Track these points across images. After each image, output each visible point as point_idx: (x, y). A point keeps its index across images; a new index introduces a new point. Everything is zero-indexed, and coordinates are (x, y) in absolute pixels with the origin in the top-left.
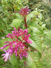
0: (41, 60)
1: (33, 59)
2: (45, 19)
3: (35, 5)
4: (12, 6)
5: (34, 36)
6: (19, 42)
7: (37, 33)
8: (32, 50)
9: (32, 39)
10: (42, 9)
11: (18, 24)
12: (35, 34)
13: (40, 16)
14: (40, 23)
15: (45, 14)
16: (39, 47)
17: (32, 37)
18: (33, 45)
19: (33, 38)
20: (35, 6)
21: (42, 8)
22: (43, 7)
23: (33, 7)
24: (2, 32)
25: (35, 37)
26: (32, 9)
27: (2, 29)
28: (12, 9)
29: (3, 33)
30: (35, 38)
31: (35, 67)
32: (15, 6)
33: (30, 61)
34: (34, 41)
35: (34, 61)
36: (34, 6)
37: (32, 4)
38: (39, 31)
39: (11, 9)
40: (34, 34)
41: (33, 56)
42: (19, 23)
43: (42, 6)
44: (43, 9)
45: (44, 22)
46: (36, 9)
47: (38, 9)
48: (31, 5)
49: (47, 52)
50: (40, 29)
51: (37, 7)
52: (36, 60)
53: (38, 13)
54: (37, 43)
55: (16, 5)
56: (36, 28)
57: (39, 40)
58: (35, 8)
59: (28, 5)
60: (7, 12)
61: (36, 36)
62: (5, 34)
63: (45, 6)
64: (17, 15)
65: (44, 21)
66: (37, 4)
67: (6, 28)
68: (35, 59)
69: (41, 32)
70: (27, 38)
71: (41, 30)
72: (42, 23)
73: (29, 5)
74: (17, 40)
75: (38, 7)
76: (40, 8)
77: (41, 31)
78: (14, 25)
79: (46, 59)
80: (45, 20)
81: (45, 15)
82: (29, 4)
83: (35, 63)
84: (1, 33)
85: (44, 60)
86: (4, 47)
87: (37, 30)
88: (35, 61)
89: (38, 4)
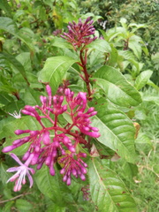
0: (137, 182)
1: (106, 184)
2: (151, 52)
3: (121, 6)
4: (47, 13)
5: (109, 113)
6: (60, 129)
7: (121, 101)
8: (106, 154)
9: (104, 122)
10: (142, 19)
11: (59, 73)
12: (113, 105)
13: (136, 44)
14: (134, 68)
15: (152, 35)
16: (126, 145)
17: (105, 114)
18: (107, 139)
19: (108, 117)
20: (119, 9)
21: (142, 16)
22: (147, 14)
23: (114, 13)
24: (16, 95)
25: (113, 115)
26: (111, 19)
27: (15, 86)
28: (46, 23)
29: (18, 99)
30: (112, 119)
31: (112, 207)
32: (54, 13)
33: (96, 188)
34: (109, 126)
35: (108, 189)
36: (117, 11)
37: (110, 5)
38: (127, 97)
39: (42, 22)
40: (111, 107)
41: (106, 172)
42: (62, 71)
43: (141, 12)
44: (146, 20)
45: (149, 63)
46: (123, 21)
47: (129, 22)
48: (107, 9)
49: (156, 158)
50: (128, 91)
51: (125, 14)
52: (115, 187)
53: (128, 34)
54: (120, 135)
55: (57, 11)
56: (117, 85)
57: (126, 123)
58: (120, 17)
59: (96, 9)
60: (32, 32)
61: (117, 112)
62: (24, 102)
63: (154, 11)
64: (59, 43)
65: (150, 60)
66: (127, 4)
67: (25, 84)
68: (111, 184)
69: (133, 100)
70: (84, 121)
71: (132, 91)
72: (141, 65)
73: (101, 7)
74: (55, 125)
75: (130, 12)
76: (135, 18)
77: (132, 95)
78: (48, 77)
79: (152, 179)
80: (153, 57)
81: (152, 39)
82: (102, 3)
83: (112, 195)
84: (12, 99)
85: (146, 184)
86: (16, 146)
87: (118, 93)
88: (113, 190)
89: (129, 5)
